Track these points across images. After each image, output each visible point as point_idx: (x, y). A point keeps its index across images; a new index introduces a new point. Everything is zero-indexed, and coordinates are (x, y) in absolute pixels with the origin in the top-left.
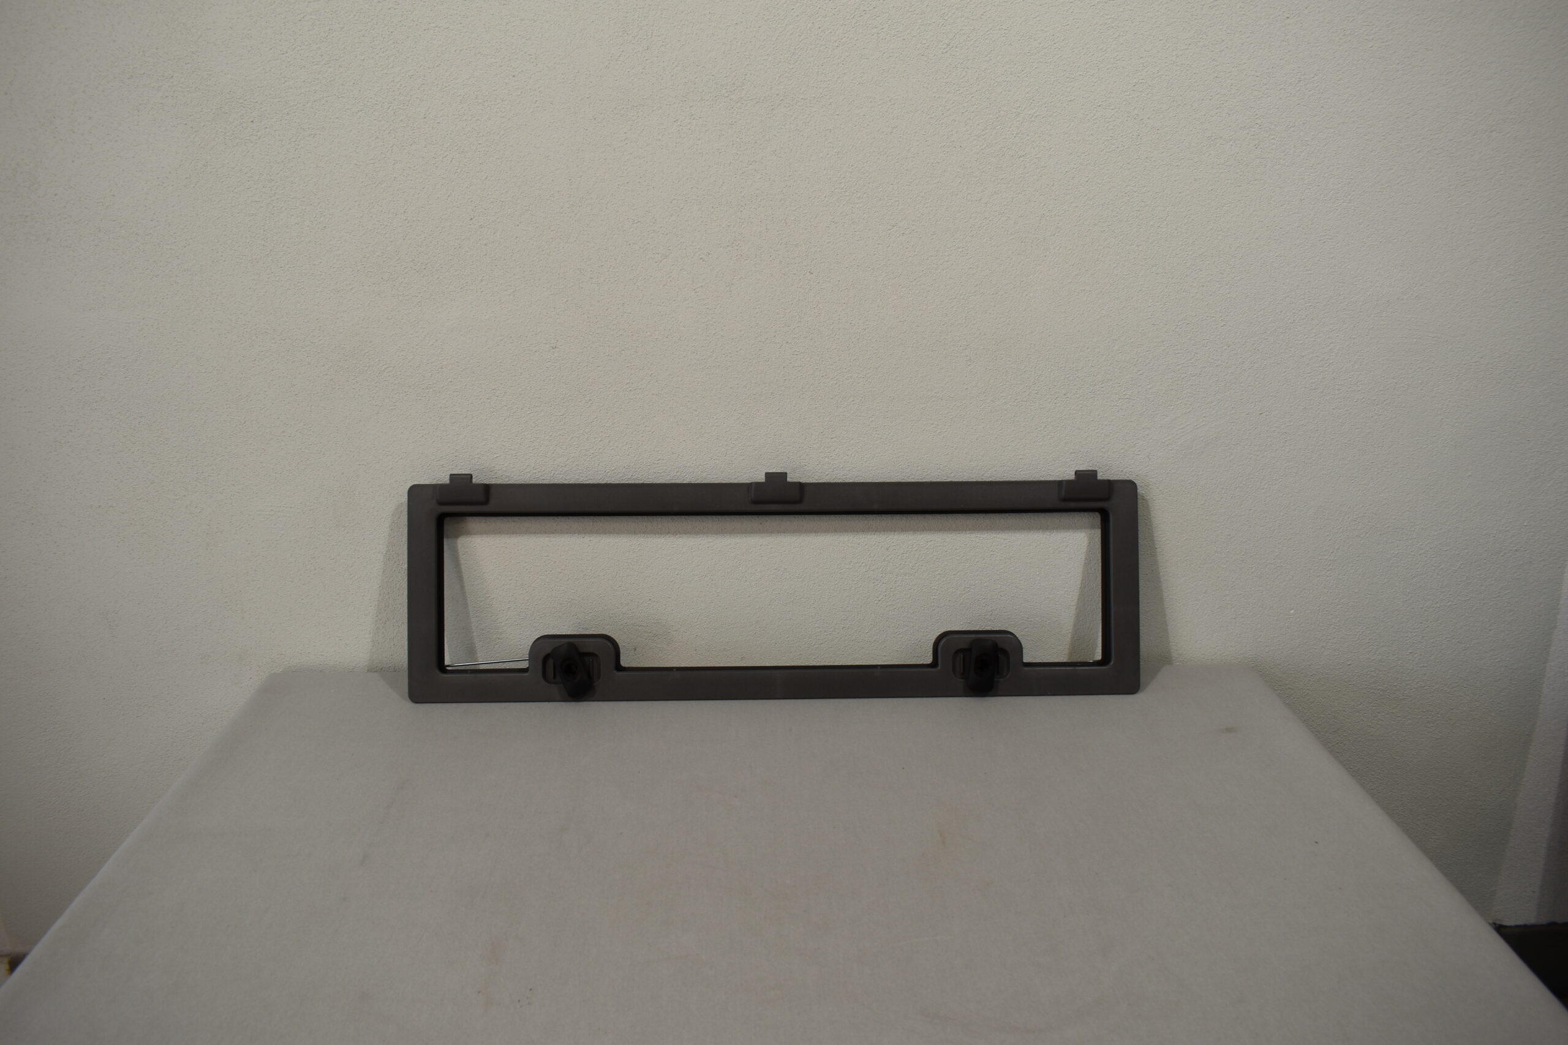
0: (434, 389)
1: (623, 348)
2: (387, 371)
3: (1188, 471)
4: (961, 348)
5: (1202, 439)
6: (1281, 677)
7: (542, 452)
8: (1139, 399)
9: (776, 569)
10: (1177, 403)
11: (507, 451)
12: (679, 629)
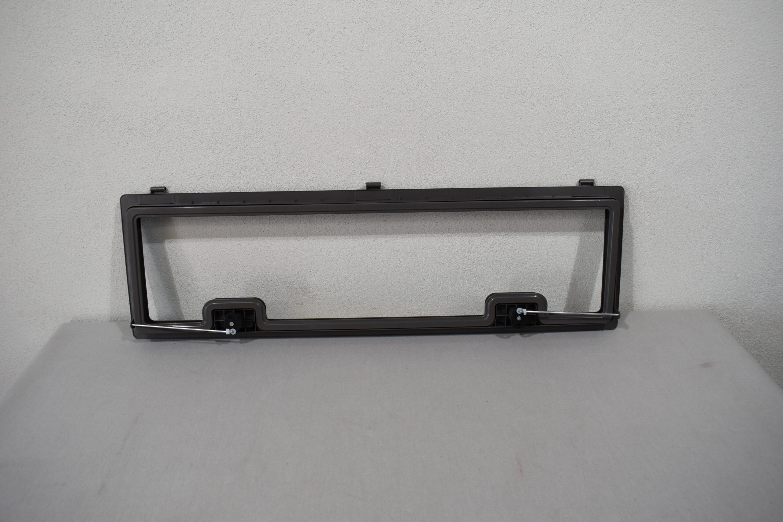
0: (153, 131)
1: (285, 99)
2: (119, 119)
3: (679, 183)
4: (528, 96)
5: (691, 160)
6: (727, 316)
7: (232, 174)
8: (650, 133)
9: (395, 251)
10: (677, 135)
11: (207, 173)
12: (331, 290)
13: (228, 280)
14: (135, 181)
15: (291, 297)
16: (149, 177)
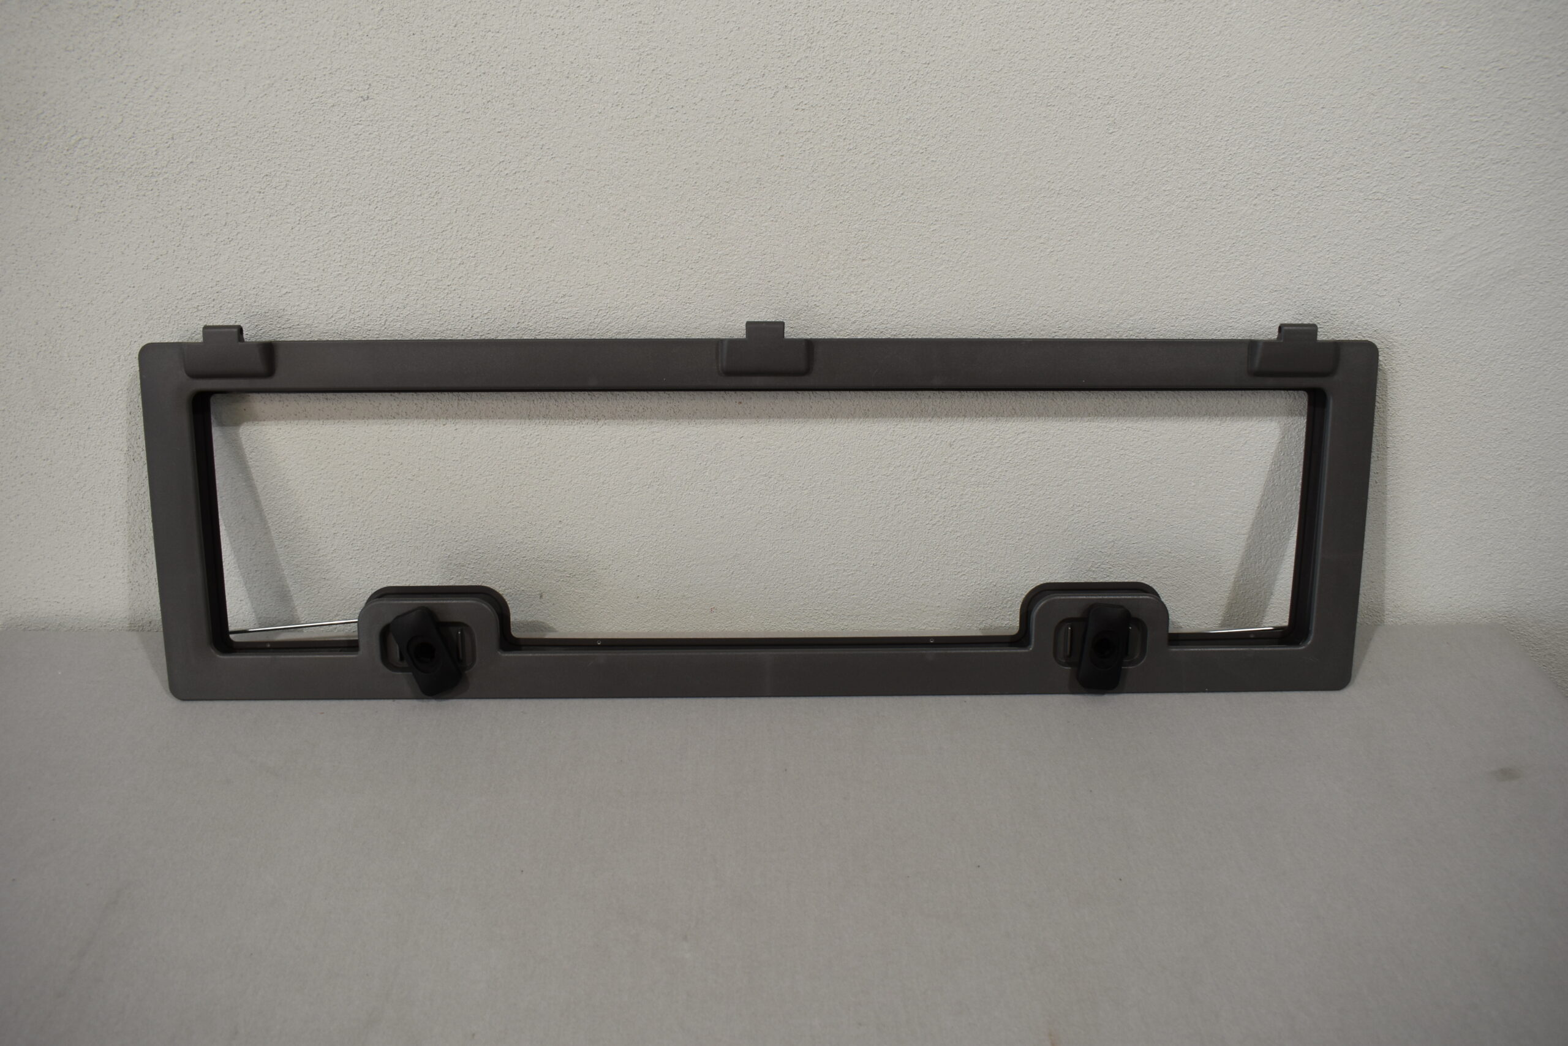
0: (166, 176)
1: (489, 98)
2: (79, 146)
3: (1458, 326)
4: (1100, 101)
5: (1491, 272)
6: (1541, 639)
7: (362, 284)
8: (1397, 201)
9: (765, 475)
10: (1462, 210)
11: (302, 281)
12: (609, 565)
13: (362, 537)
14: (129, 300)
15: (514, 580)
16: (162, 290)
